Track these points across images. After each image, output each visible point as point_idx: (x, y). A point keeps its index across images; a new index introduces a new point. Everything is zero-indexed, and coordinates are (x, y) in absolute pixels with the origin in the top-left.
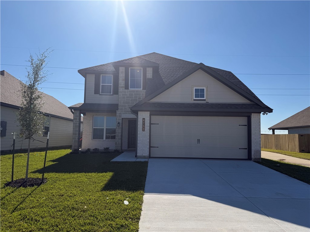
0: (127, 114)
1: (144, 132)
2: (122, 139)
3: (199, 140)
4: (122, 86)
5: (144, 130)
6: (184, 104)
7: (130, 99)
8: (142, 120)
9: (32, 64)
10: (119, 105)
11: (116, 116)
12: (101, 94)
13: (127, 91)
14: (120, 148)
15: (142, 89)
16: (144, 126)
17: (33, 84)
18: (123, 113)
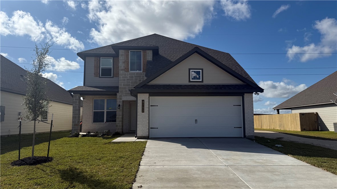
0: (127, 96)
1: (143, 113)
2: (122, 121)
3: (196, 121)
4: (122, 68)
5: (143, 111)
6: (181, 85)
7: (131, 81)
8: (141, 102)
9: (37, 53)
10: (119, 88)
11: (116, 98)
12: (101, 76)
13: (128, 74)
14: (121, 130)
15: (142, 71)
16: (144, 107)
17: (38, 71)
18: (124, 96)
